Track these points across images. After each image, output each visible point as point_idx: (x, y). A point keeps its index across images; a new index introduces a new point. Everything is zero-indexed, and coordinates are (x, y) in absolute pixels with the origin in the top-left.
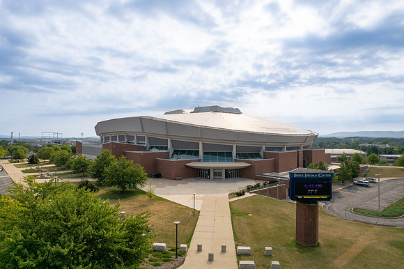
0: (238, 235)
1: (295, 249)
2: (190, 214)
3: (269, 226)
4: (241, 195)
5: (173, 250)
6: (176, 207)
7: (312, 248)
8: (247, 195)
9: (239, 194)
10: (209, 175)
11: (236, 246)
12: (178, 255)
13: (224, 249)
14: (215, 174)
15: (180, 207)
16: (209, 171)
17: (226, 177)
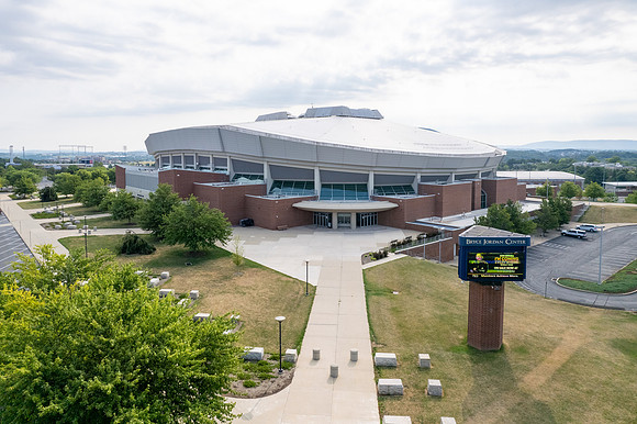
0: (376, 329)
1: (465, 355)
2: (301, 292)
3: (426, 315)
4: (381, 257)
5: (274, 359)
6: (278, 280)
7: (491, 354)
8: (392, 257)
9: (378, 256)
10: (331, 221)
11: (374, 350)
12: (282, 367)
13: (354, 358)
14: (340, 220)
15: (284, 279)
16: (330, 215)
17: (358, 224)
